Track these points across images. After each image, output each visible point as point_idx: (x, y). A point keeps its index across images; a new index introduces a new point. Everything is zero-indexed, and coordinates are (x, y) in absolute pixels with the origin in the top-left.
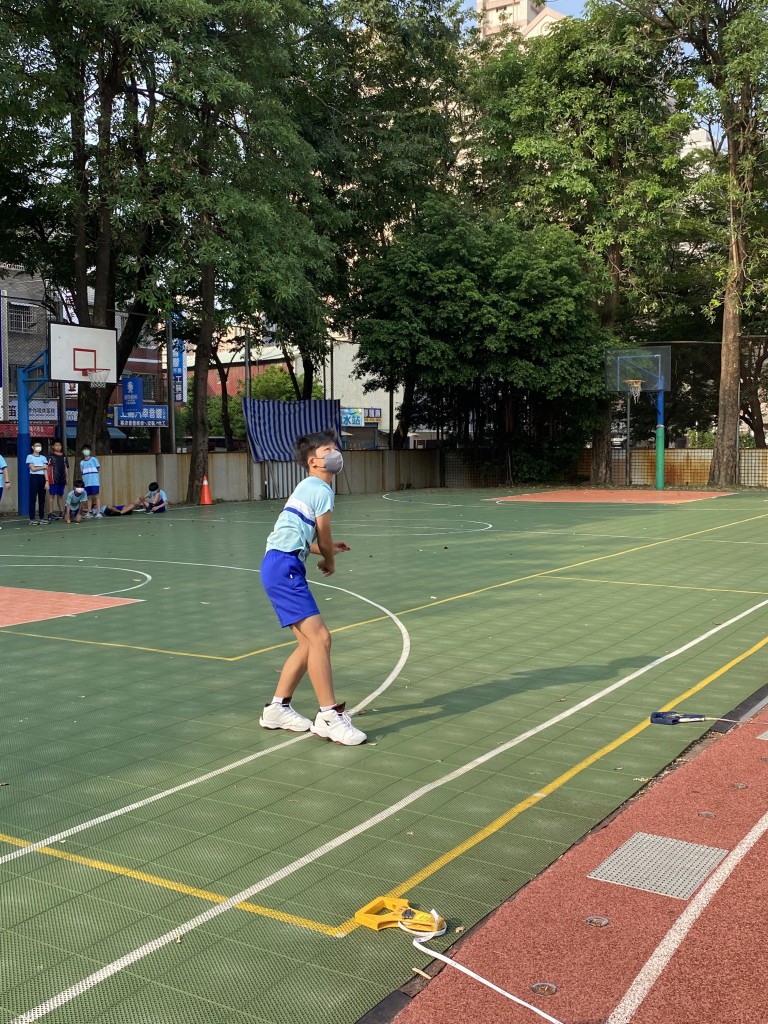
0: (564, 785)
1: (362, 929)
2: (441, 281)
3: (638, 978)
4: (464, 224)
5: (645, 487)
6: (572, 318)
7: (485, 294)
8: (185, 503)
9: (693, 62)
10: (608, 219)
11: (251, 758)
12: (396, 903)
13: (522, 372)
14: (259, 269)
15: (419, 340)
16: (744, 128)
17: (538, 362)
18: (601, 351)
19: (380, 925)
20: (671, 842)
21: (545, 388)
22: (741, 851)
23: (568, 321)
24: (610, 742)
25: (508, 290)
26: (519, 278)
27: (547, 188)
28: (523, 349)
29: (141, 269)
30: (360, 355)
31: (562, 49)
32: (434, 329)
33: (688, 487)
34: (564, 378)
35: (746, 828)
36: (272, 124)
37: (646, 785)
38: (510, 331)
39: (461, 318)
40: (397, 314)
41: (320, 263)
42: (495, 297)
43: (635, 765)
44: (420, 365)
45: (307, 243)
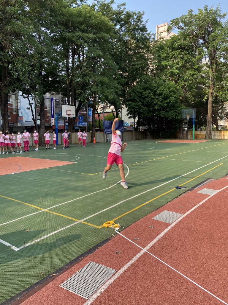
0: (153, 201)
1: (104, 227)
2: (145, 94)
3: (156, 238)
4: (150, 81)
5: (190, 139)
6: (174, 101)
7: (155, 97)
8: (90, 143)
9: (202, 43)
10: (183, 79)
11: (91, 194)
12: (112, 222)
13: (163, 113)
14: (105, 92)
15: (141, 106)
16: (214, 58)
17: (167, 111)
18: (180, 109)
19: (108, 226)
20: (171, 212)
21: (168, 117)
22: (185, 215)
23: (173, 102)
24: (165, 192)
25: (160, 96)
26: (162, 93)
27: (169, 72)
28: (163, 108)
29: (80, 93)
30: (128, 111)
31: (172, 42)
32: (144, 105)
33: (200, 139)
34: (172, 115)
35: (188, 210)
36: (108, 61)
37: (170, 201)
38: (160, 104)
39: (150, 101)
40: (136, 101)
41: (118, 90)
42: (157, 97)
43: (169, 197)
44: (141, 112)
45: (115, 86)
